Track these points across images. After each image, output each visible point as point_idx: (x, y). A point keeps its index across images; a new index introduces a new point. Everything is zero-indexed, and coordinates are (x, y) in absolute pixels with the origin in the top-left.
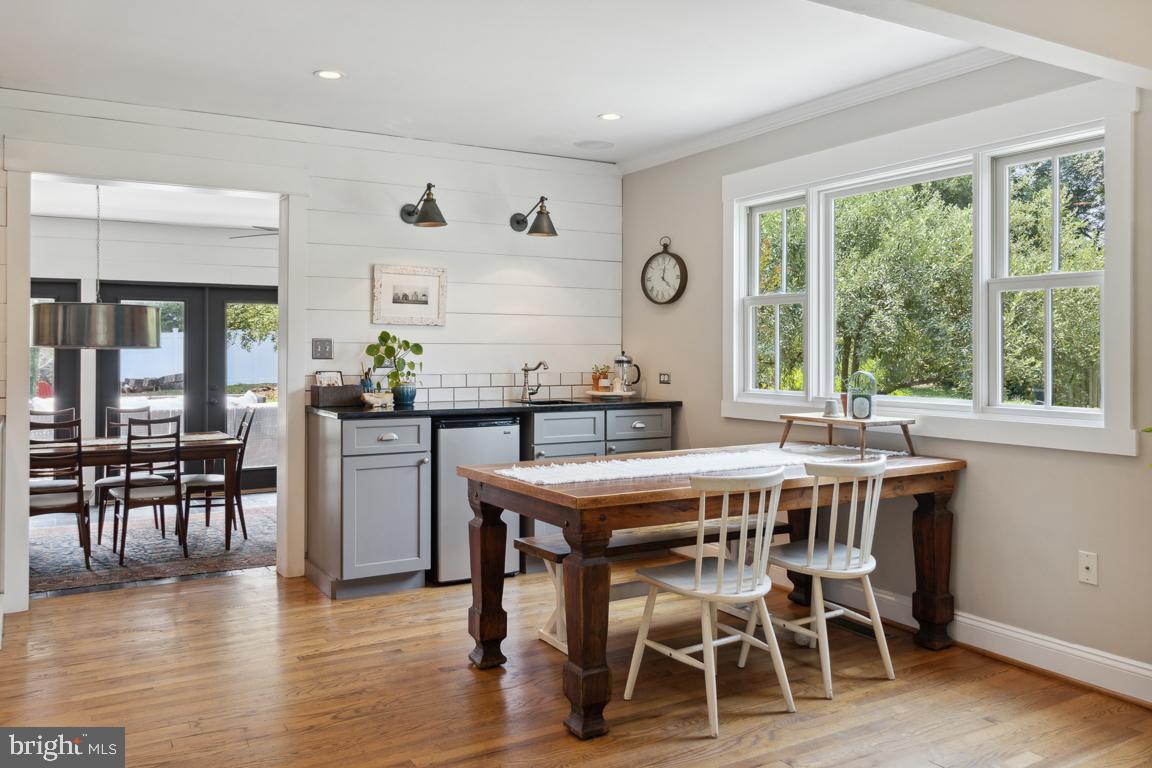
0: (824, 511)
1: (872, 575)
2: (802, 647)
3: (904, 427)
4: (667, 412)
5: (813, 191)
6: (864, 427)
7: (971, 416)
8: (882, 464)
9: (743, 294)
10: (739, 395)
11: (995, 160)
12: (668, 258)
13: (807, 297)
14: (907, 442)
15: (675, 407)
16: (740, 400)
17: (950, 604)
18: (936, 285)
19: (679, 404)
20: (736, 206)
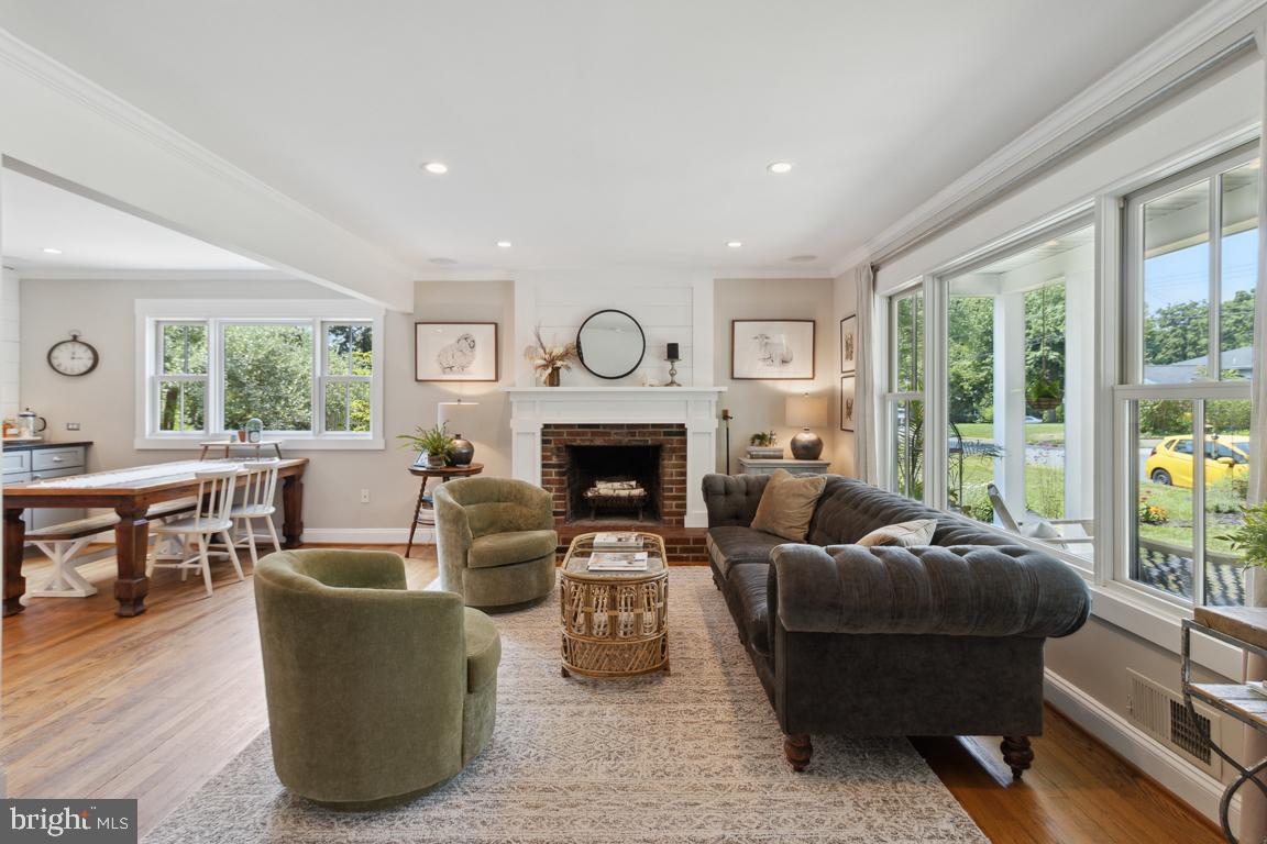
0: (253, 486)
1: (272, 515)
2: (224, 562)
3: (276, 445)
4: (80, 450)
5: (211, 321)
6: (258, 446)
7: (313, 438)
8: (277, 462)
9: (153, 373)
10: (150, 435)
11: (322, 322)
12: (77, 345)
13: (207, 378)
14: (278, 452)
15: (87, 445)
16: (153, 438)
17: (301, 526)
18: (250, 367)
19: (91, 443)
20: (147, 320)
